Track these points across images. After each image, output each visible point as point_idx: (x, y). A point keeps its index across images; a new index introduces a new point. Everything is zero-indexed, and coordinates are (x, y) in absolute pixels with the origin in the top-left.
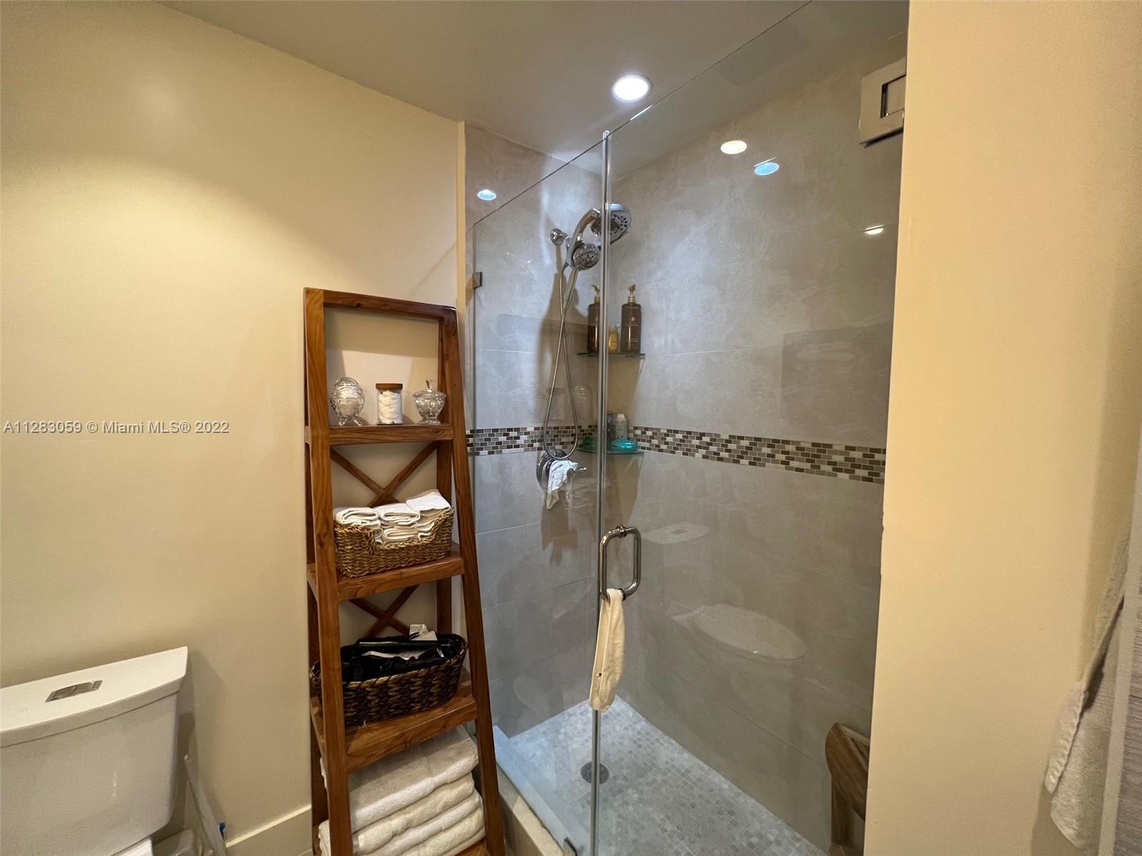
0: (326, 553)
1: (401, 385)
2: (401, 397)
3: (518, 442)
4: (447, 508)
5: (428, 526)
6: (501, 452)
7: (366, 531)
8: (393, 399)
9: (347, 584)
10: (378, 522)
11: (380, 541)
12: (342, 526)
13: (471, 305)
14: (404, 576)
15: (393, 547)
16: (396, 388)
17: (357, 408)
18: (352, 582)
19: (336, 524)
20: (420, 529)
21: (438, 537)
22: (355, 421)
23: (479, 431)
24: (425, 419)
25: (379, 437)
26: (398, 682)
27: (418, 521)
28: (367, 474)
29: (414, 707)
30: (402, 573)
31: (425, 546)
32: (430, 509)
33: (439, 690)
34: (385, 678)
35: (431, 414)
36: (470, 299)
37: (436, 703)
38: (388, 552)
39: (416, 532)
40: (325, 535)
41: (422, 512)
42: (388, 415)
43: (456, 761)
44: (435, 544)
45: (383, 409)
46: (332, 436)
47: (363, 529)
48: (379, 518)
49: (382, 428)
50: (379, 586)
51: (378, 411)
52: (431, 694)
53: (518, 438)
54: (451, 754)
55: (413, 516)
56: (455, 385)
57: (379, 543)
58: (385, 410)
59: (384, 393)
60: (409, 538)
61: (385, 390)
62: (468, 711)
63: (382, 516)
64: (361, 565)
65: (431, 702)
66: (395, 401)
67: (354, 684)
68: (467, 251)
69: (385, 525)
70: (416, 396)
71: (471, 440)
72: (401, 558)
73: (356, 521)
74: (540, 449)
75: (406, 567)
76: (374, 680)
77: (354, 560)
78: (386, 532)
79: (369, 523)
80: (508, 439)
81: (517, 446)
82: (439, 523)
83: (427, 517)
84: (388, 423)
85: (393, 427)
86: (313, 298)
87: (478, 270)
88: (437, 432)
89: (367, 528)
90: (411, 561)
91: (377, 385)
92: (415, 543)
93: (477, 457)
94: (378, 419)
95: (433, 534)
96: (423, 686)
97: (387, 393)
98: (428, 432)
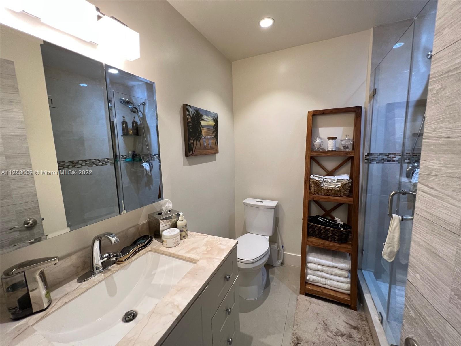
0: (306, 185)
1: (336, 137)
2: (336, 142)
3: (394, 159)
4: (348, 180)
5: (339, 185)
6: (383, 163)
7: (317, 182)
8: (332, 142)
9: (311, 196)
10: (322, 180)
11: (323, 186)
12: (312, 179)
13: (372, 103)
14: (329, 198)
15: (326, 188)
16: (334, 138)
17: (320, 145)
18: (313, 195)
19: (310, 178)
20: (337, 185)
21: (343, 189)
22: (320, 150)
23: (371, 154)
24: (344, 149)
25: (326, 154)
26: (324, 228)
27: (336, 182)
28: (324, 166)
29: (329, 239)
30: (328, 197)
31: (338, 191)
32: (340, 179)
33: (338, 238)
34: (320, 226)
35: (347, 147)
36: (371, 100)
37: (337, 241)
38: (325, 190)
39: (335, 186)
40: (307, 181)
41: (338, 179)
42: (331, 147)
43: (342, 263)
44: (342, 191)
45: (329, 145)
46: (311, 153)
47: (317, 181)
48: (323, 179)
49: (329, 151)
50: (321, 199)
51: (328, 146)
52: (335, 238)
53: (395, 157)
54: (342, 261)
55: (334, 180)
56: (357, 136)
57: (322, 186)
58: (330, 146)
59: (330, 140)
60: (333, 187)
61: (330, 139)
62: (347, 249)
63: (324, 179)
64: (316, 191)
65: (335, 240)
66: (333, 143)
67: (311, 224)
68: (371, 81)
69: (324, 181)
70: (342, 141)
71: (367, 157)
72: (329, 193)
73: (316, 178)
74: (409, 163)
75: (331, 196)
76: (317, 225)
77: (314, 190)
78: (325, 183)
79: (319, 180)
80: (388, 157)
81: (394, 161)
82: (343, 184)
83: (340, 182)
84: (330, 150)
85: (332, 151)
86: (310, 114)
87: (375, 88)
88: (347, 153)
89: (318, 181)
90: (333, 195)
91: (328, 138)
92: (334, 189)
93: (370, 164)
94: (328, 149)
95: (341, 187)
96: (332, 233)
97: (331, 140)
98: (343, 153)
